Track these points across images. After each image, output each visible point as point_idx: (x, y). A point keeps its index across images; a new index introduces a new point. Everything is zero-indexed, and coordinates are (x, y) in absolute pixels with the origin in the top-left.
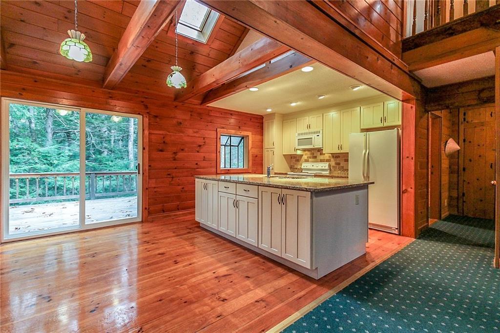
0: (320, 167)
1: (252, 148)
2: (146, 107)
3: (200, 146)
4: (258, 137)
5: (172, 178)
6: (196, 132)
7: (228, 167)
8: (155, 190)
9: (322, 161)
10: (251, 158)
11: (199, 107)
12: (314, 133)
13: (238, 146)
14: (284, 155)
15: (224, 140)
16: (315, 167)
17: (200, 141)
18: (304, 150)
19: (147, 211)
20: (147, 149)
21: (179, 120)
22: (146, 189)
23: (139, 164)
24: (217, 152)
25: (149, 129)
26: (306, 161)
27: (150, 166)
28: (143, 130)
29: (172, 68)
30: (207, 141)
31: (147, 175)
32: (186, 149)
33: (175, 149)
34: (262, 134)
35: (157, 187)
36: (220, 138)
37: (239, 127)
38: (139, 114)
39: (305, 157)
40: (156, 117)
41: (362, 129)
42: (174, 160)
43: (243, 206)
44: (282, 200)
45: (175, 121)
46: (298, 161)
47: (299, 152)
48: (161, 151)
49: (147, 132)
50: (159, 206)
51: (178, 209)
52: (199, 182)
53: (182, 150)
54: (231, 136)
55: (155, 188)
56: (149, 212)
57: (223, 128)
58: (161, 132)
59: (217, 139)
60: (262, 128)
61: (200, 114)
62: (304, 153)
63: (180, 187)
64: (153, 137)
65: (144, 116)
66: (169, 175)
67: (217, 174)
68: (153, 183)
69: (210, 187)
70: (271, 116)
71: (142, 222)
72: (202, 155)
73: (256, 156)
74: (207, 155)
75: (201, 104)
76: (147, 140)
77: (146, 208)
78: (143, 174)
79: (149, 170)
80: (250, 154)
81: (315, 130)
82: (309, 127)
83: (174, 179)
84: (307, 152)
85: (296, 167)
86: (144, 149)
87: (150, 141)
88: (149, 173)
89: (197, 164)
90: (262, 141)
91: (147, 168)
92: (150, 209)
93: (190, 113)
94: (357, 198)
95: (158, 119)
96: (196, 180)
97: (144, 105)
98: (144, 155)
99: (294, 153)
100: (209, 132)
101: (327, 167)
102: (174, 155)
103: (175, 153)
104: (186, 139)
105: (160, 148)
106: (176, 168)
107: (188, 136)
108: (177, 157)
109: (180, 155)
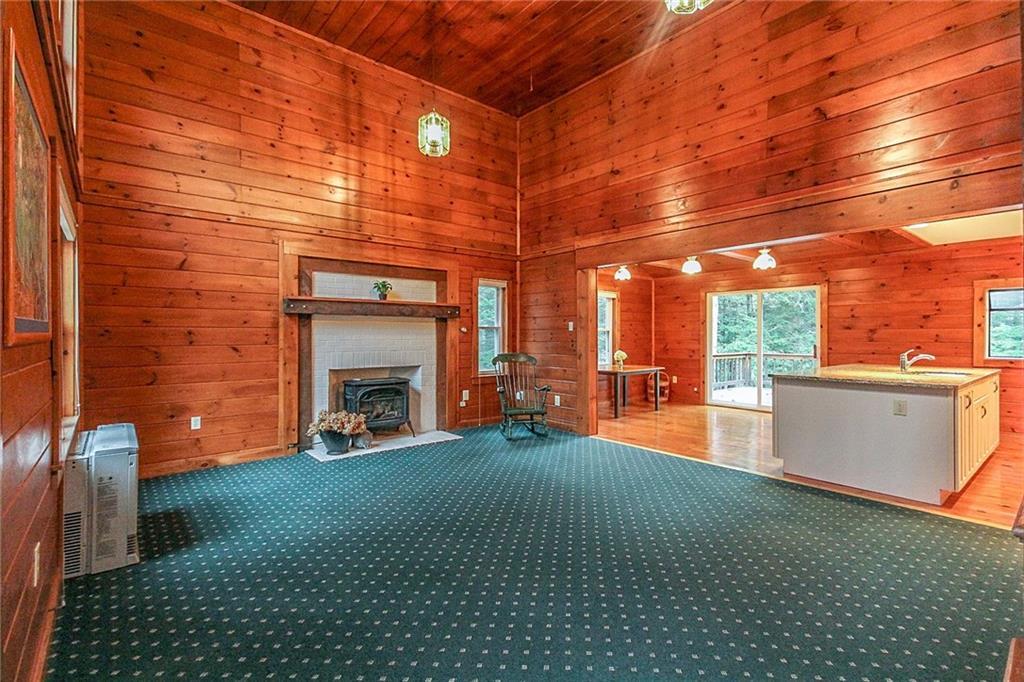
2: (825, 274)
3: (926, 317)
6: (918, 294)
17: (930, 309)
20: (825, 327)
21: (881, 281)
23: (815, 345)
24: (974, 325)
25: (830, 301)
27: (829, 349)
28: (821, 303)
30: (943, 306)
31: (826, 360)
32: (894, 324)
33: (871, 325)
38: (815, 284)
42: (871, 340)
48: (848, 328)
49: (825, 306)
53: (887, 325)
58: (847, 303)
59: (975, 301)
61: (926, 263)
64: (833, 310)
65: (821, 285)
66: (861, 362)
72: (933, 332)
74: (943, 333)
76: (826, 315)
78: (821, 358)
79: (829, 353)
86: (821, 326)
87: (829, 316)
88: (828, 357)
89: (919, 347)
91: (826, 350)
93: (903, 266)
95: (843, 286)
97: (821, 272)
98: (823, 334)
100: (951, 289)
102: (870, 334)
103: (871, 331)
104: (895, 308)
105: (846, 325)
106: (873, 353)
107: (899, 303)
108: (875, 336)
109: (882, 333)
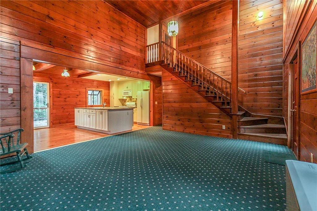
0: (132, 104)
1: (104, 96)
2: (51, 79)
3: (78, 95)
4: (107, 91)
5: (64, 109)
6: (76, 89)
7: (92, 104)
8: (56, 114)
9: (133, 101)
10: (103, 100)
11: (77, 78)
12: (129, 90)
13: (98, 95)
14: (119, 99)
15: (90, 92)
16: (130, 104)
17: (78, 93)
18: (127, 97)
19: (52, 123)
20: (52, 97)
21: (67, 85)
22: (51, 114)
23: (48, 103)
24: (86, 98)
25: (53, 88)
26: (128, 101)
27: (53, 104)
28: (50, 89)
29: (64, 70)
30: (81, 93)
31: (52, 108)
32: (71, 97)
33: (65, 97)
34: (109, 90)
35: (57, 113)
36: (87, 92)
37: (97, 87)
38: (48, 82)
39: (127, 100)
40: (56, 83)
41: (144, 90)
42: (65, 101)
43: (91, 117)
44: (102, 113)
45: (65, 85)
46: (125, 101)
47: (125, 98)
48: (59, 97)
49: (51, 90)
50: (58, 121)
51: (67, 122)
52: (76, 110)
53: (69, 97)
54: (93, 91)
55: (56, 113)
56: (53, 123)
57: (89, 87)
58: (58, 90)
59: (86, 92)
60: (109, 87)
61: (77, 82)
62: (127, 98)
63: (68, 113)
64: (54, 92)
65: (50, 83)
66: (62, 108)
67: (86, 107)
68: (55, 111)
69: (80, 111)
70: (113, 82)
71: (50, 127)
72: (79, 99)
73: (106, 100)
74: (81, 99)
75: (78, 77)
76: (52, 93)
77: (51, 122)
78: (50, 107)
79: (53, 105)
80: (103, 99)
81: (130, 89)
82: (127, 88)
83: (65, 110)
84: (128, 98)
85: (124, 104)
86: (50, 97)
87: (53, 93)
88: (53, 107)
89: (76, 103)
90: (109, 93)
91: (52, 105)
92: (54, 122)
93: (72, 81)
94: (128, 113)
95: (57, 84)
96: (75, 109)
97: (50, 78)
98: (51, 99)
99: (122, 98)
100: (81, 89)
101: (135, 104)
102: (65, 99)
103: (65, 98)
104: (71, 92)
105: (58, 97)
106: (66, 105)
107: (72, 91)
108: (66, 100)
109: (68, 99)
